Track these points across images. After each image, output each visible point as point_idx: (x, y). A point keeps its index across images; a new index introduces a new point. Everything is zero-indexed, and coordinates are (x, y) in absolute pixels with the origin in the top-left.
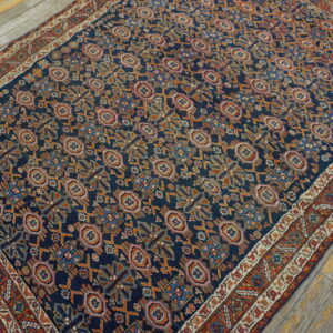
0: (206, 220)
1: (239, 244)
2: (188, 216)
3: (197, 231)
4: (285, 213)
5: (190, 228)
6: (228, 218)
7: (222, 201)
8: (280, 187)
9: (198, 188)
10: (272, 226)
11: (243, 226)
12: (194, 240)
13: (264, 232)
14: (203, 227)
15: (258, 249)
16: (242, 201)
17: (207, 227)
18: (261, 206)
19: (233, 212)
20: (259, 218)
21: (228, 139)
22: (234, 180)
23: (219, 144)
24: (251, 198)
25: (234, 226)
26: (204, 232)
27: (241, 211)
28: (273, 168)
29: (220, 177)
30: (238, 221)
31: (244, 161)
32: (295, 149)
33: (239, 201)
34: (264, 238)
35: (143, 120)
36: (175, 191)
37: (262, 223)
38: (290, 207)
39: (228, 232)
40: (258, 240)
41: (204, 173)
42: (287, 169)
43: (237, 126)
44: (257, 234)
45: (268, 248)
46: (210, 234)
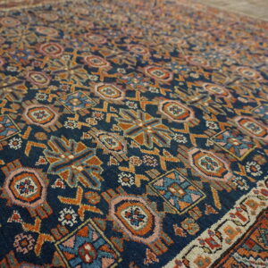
0: (87, 190)
1: (148, 241)
2: (52, 179)
3: (63, 206)
4: (245, 192)
5: (48, 199)
6: (132, 190)
7: (125, 164)
8: (232, 156)
9: (88, 143)
10: (222, 214)
11: (160, 208)
12: (50, 223)
13: (205, 223)
14: (77, 200)
15: (192, 257)
16: (164, 167)
17: (85, 201)
18: (198, 178)
19: (144, 183)
20: (195, 197)
21: (150, 96)
22: (152, 138)
23: (136, 99)
24: (181, 165)
25: (143, 206)
26: (75, 208)
27: (160, 183)
28: (217, 131)
29: (130, 133)
30: (151, 198)
31: (171, 120)
32: (249, 115)
33: (158, 168)
34: (205, 235)
35: (37, 69)
36: (45, 142)
37: (202, 206)
38: (253, 185)
39: (129, 215)
40: (193, 238)
41: (104, 126)
42: (241, 135)
43: (164, 86)
44: (190, 225)
45: (214, 257)
46: (88, 215)
